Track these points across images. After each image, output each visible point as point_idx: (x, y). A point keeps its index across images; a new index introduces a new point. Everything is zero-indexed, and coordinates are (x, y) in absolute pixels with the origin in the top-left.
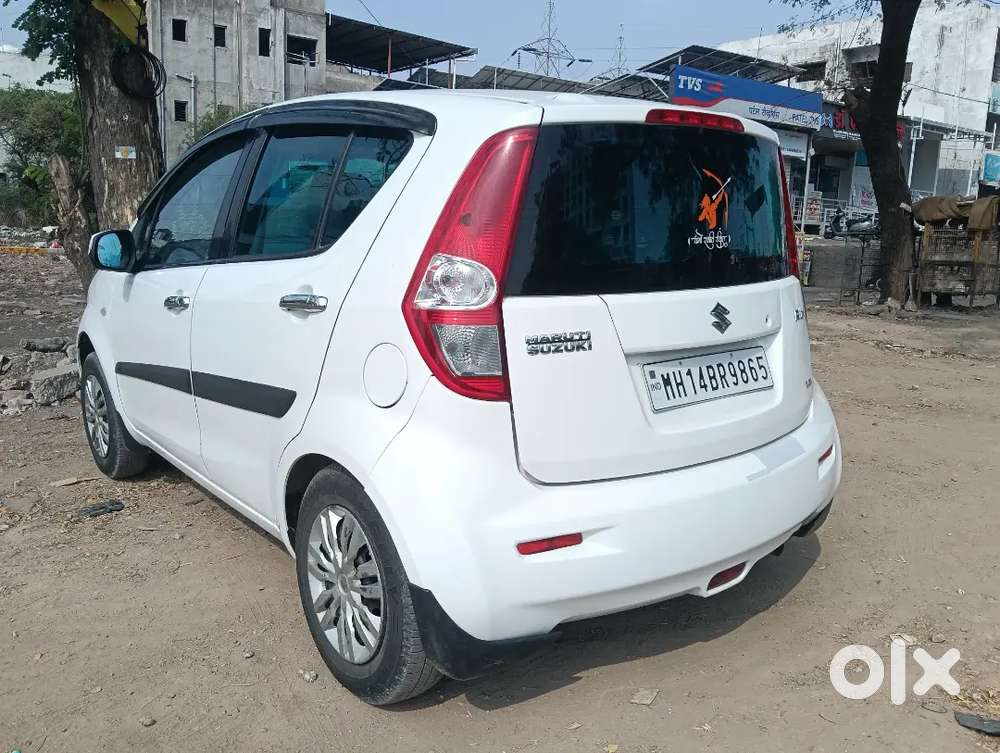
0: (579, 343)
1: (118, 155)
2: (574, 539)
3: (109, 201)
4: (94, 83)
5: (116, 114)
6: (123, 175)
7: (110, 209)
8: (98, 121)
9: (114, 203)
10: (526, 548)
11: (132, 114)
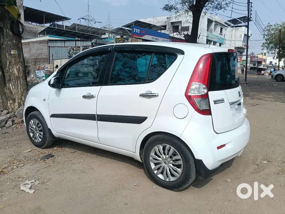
0: (222, 101)
1: (12, 53)
2: (224, 145)
3: (9, 66)
4: (4, 31)
5: (11, 40)
6: (14, 59)
7: (9, 69)
8: (5, 43)
9: (11, 67)
10: (219, 148)
11: (16, 40)
